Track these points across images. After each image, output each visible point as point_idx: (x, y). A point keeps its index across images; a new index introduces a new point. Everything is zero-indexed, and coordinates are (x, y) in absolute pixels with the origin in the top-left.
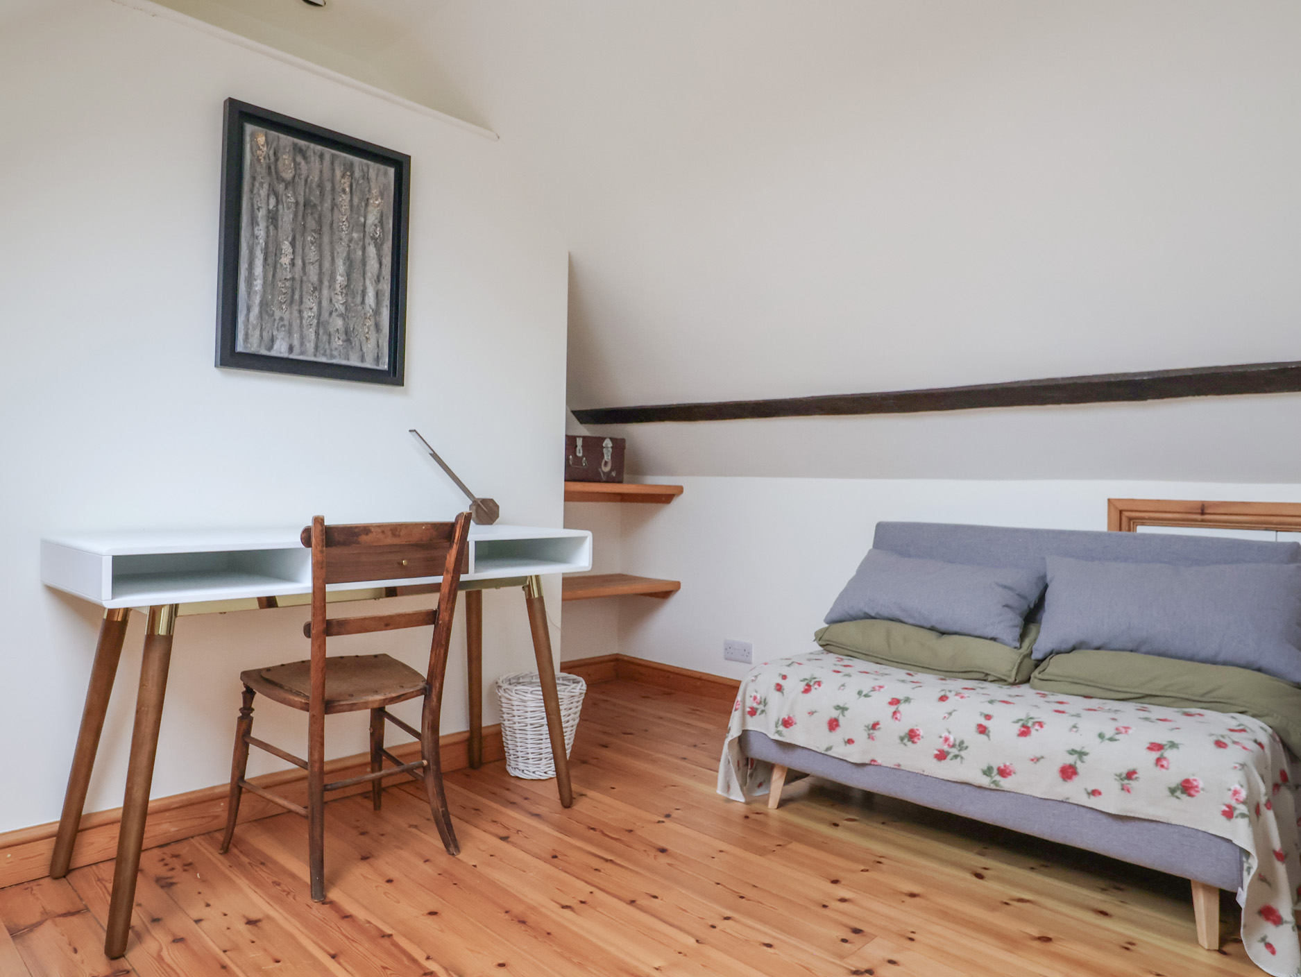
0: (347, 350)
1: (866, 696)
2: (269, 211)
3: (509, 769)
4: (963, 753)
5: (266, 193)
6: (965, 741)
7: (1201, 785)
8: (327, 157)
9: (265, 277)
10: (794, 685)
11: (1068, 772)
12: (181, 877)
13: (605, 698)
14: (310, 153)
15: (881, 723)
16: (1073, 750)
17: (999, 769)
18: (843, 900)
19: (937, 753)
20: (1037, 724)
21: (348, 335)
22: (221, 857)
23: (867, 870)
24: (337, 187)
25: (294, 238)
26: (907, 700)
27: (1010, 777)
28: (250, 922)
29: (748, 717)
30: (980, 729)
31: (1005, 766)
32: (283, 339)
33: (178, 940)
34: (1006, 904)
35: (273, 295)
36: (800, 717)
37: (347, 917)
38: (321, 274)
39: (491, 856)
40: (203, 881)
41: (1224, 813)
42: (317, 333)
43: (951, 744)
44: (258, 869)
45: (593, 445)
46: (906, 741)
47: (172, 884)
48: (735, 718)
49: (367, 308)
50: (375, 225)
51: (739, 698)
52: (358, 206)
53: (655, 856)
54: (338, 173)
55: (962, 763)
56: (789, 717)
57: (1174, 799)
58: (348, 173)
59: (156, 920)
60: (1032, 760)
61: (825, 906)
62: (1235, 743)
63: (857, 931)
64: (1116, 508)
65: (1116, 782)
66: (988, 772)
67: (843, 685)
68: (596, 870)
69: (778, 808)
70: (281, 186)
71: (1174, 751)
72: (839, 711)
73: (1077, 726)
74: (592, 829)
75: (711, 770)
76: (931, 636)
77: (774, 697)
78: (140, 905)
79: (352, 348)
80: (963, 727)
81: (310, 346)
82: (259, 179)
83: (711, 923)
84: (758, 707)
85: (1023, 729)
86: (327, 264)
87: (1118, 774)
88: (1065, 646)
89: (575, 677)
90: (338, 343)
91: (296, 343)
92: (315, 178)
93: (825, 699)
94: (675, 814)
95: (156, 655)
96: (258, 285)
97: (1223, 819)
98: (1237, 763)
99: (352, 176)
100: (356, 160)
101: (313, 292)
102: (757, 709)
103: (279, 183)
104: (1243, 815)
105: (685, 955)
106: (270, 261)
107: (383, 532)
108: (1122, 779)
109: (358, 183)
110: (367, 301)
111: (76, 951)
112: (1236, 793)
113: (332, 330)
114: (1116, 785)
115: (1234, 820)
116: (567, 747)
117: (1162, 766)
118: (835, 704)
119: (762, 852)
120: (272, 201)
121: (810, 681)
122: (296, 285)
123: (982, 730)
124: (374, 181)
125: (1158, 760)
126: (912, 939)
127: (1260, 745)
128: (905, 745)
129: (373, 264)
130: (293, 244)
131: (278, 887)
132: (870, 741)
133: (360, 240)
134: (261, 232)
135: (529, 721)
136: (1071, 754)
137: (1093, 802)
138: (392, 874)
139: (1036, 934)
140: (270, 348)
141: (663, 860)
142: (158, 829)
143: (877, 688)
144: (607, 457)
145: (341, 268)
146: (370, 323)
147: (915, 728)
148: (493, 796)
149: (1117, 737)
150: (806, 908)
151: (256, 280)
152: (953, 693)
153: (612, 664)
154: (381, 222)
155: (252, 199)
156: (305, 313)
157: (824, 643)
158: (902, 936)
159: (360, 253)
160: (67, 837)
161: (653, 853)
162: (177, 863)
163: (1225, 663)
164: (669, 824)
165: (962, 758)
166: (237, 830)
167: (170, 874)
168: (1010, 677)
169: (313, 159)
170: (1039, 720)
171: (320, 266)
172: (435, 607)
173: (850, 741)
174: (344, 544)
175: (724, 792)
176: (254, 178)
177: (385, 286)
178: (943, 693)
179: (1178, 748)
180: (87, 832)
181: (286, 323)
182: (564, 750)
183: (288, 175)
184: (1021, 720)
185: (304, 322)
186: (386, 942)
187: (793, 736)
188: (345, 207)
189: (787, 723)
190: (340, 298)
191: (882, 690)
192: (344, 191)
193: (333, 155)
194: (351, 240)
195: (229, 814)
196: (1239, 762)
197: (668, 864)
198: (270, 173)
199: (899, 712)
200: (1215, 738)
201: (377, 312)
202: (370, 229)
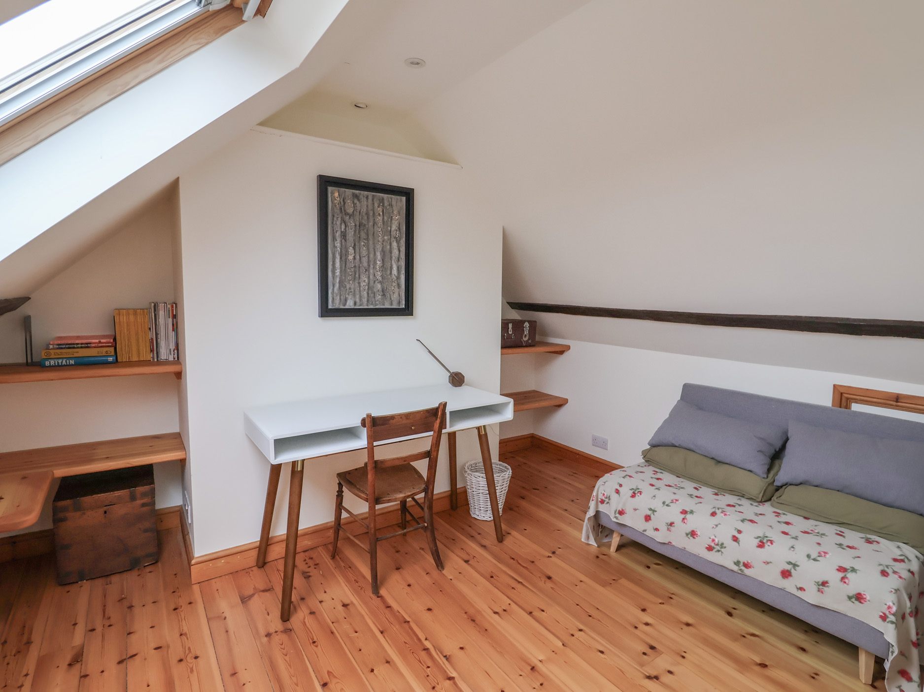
0: (384, 301)
1: (667, 505)
2: (342, 232)
3: (471, 513)
4: (723, 550)
5: (340, 222)
6: (724, 543)
7: (868, 598)
8: (370, 198)
9: (341, 268)
10: (626, 491)
11: (786, 574)
12: (313, 572)
13: (525, 461)
14: (361, 197)
15: (675, 523)
16: (790, 562)
17: (744, 563)
18: (647, 624)
19: (707, 546)
20: (769, 542)
21: (384, 292)
22: (331, 561)
23: (663, 604)
24: (376, 213)
25: (355, 245)
26: (692, 512)
27: (750, 569)
28: (345, 605)
29: (600, 504)
30: (734, 538)
31: (748, 562)
32: (351, 299)
33: (312, 613)
34: (744, 636)
35: (345, 276)
36: (629, 510)
37: (389, 607)
38: (369, 261)
39: (460, 573)
40: (323, 576)
41: (881, 617)
42: (368, 294)
43: (716, 543)
44: (347, 570)
45: (518, 325)
46: (689, 536)
47: (310, 576)
48: (592, 504)
49: (393, 276)
50: (396, 230)
51: (594, 493)
52: (387, 221)
53: (545, 581)
54: (376, 205)
55: (722, 555)
56: (622, 510)
57: (850, 602)
58: (381, 204)
59: (303, 599)
60: (765, 563)
61: (636, 627)
62: (895, 572)
63: (652, 648)
64: (840, 392)
65: (815, 586)
66: (737, 563)
67: (654, 496)
68: (513, 588)
69: (616, 551)
70: (348, 217)
71: (854, 574)
72: (651, 512)
73: (794, 546)
74: (513, 559)
75: (580, 520)
76: (712, 462)
77: (614, 496)
78: (295, 588)
79: (386, 299)
80: (724, 534)
81: (365, 300)
82: (336, 215)
83: (571, 633)
84: (605, 499)
85: (760, 543)
86: (372, 256)
87: (817, 581)
88: (795, 482)
89: (506, 465)
90: (379, 297)
91: (358, 300)
92: (364, 210)
93: (644, 502)
94: (558, 552)
95: (297, 481)
96: (338, 272)
97: (880, 620)
98: (893, 589)
99: (383, 206)
100: (385, 196)
101: (365, 272)
102: (605, 501)
103: (346, 216)
104: (892, 622)
105: (556, 654)
106: (343, 259)
107: (401, 418)
108: (819, 585)
109: (386, 209)
110: (393, 273)
111: (268, 614)
112: (889, 607)
113: (375, 290)
114: (815, 588)
115: (886, 622)
116: (500, 510)
117: (845, 582)
118: (649, 507)
119: (604, 584)
120: (343, 227)
121: (636, 490)
122: (357, 268)
123: (735, 539)
124: (395, 206)
125: (843, 578)
126: (683, 657)
127: (912, 573)
128: (689, 538)
129: (395, 252)
130: (354, 248)
131: (357, 583)
132: (668, 532)
133: (388, 240)
134: (338, 244)
135: (481, 491)
136: (788, 564)
137: (800, 594)
138: (411, 581)
139: (759, 662)
140: (345, 305)
141: (549, 584)
142: (303, 543)
143: (674, 501)
144: (526, 332)
145: (379, 257)
146: (394, 284)
147: (695, 530)
148: (462, 530)
149: (819, 558)
150: (625, 627)
151: (336, 270)
152: (720, 510)
153: (529, 439)
154: (399, 229)
155: (333, 227)
156: (362, 283)
157: (647, 460)
158: (678, 654)
159: (389, 247)
160: (263, 550)
161: (544, 579)
162: (311, 563)
163: (898, 508)
164: (554, 559)
165: (722, 552)
166: (339, 544)
167: (308, 570)
168: (758, 498)
169: (363, 200)
170: (771, 539)
171: (369, 257)
172: (429, 449)
173: (657, 529)
174: (383, 425)
175: (585, 540)
176: (333, 216)
177: (402, 263)
178: (713, 510)
179: (856, 572)
180: (271, 546)
181: (352, 290)
182: (499, 512)
183: (350, 211)
184: (760, 537)
185: (361, 288)
186: (406, 625)
187: (625, 520)
188: (380, 224)
189: (621, 513)
190: (379, 273)
191: (677, 502)
192: (379, 214)
193: (373, 196)
194: (383, 241)
195: (334, 536)
196: (894, 588)
197: (551, 588)
198: (341, 212)
199: (686, 519)
200: (881, 568)
201: (398, 278)
202: (393, 233)
